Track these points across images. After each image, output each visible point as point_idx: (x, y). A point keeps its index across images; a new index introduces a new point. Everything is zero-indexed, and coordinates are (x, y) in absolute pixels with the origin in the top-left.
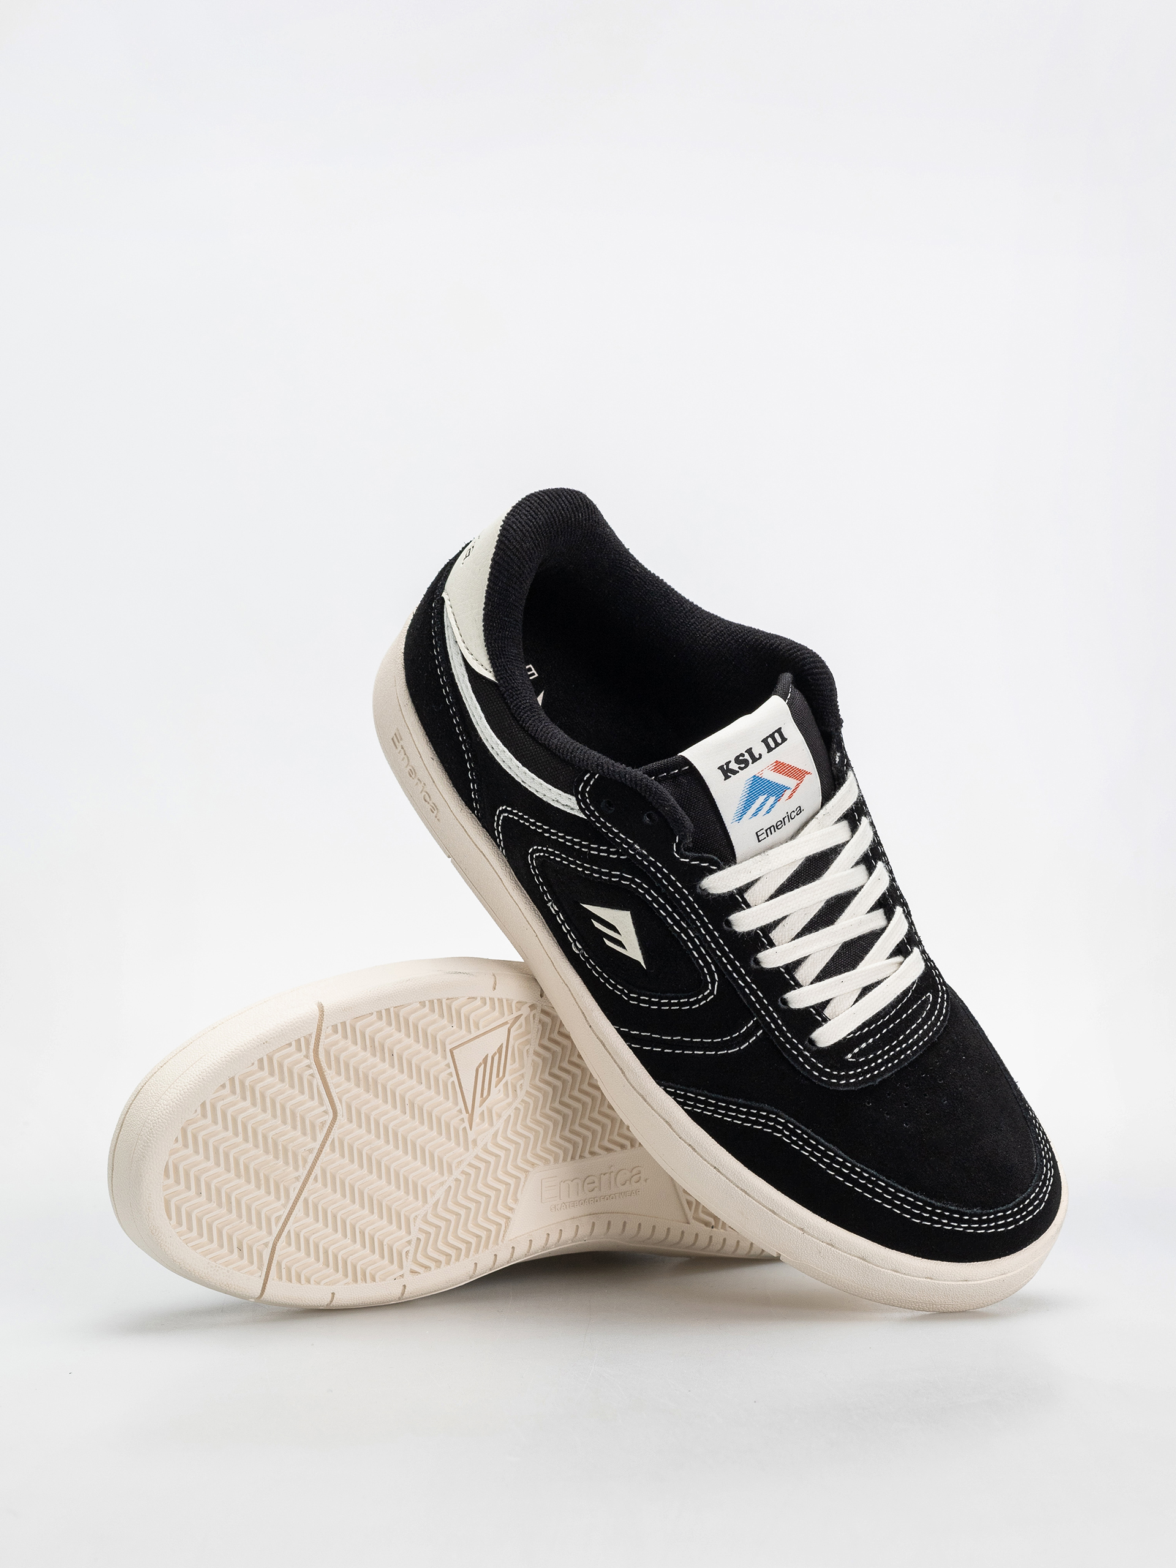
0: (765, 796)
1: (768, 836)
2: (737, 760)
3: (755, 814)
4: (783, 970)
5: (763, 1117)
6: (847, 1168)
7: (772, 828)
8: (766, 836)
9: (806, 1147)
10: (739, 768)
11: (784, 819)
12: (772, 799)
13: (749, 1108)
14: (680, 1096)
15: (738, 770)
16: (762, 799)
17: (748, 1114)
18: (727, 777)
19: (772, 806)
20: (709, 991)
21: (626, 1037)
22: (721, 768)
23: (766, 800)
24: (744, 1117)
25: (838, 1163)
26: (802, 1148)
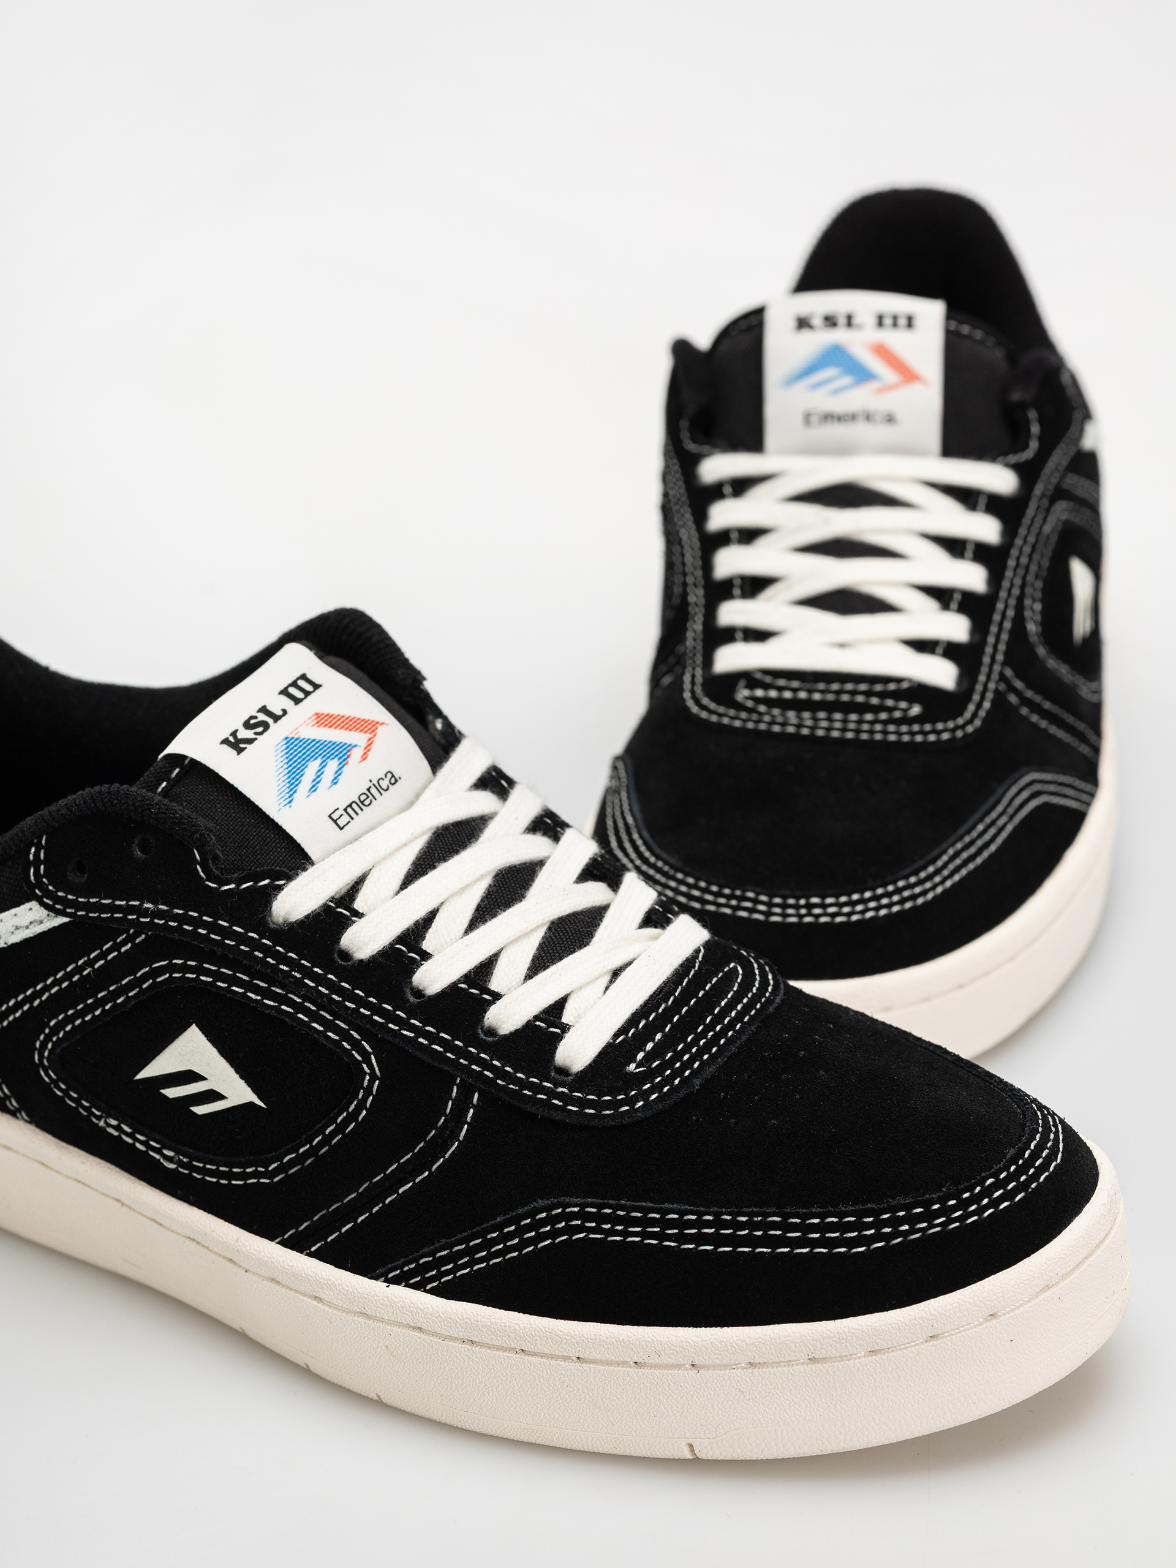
0: (319, 761)
1: (352, 818)
2: (247, 725)
3: (313, 788)
4: (463, 986)
5: (544, 1222)
6: (708, 1225)
7: (354, 805)
8: (349, 819)
9: (631, 1229)
10: (256, 733)
11: (368, 790)
12: (333, 765)
13: (516, 1221)
14: (412, 1274)
15: (254, 736)
16: (313, 766)
17: (520, 1232)
18: (240, 751)
19: (338, 773)
20: (368, 1077)
21: (297, 1244)
22: (225, 741)
23: (323, 766)
24: (516, 1241)
25: (691, 1224)
26: (625, 1234)
